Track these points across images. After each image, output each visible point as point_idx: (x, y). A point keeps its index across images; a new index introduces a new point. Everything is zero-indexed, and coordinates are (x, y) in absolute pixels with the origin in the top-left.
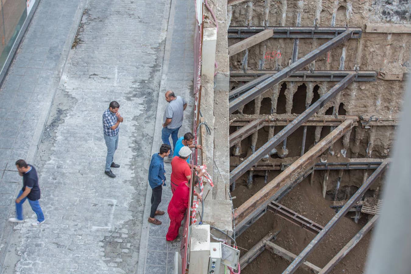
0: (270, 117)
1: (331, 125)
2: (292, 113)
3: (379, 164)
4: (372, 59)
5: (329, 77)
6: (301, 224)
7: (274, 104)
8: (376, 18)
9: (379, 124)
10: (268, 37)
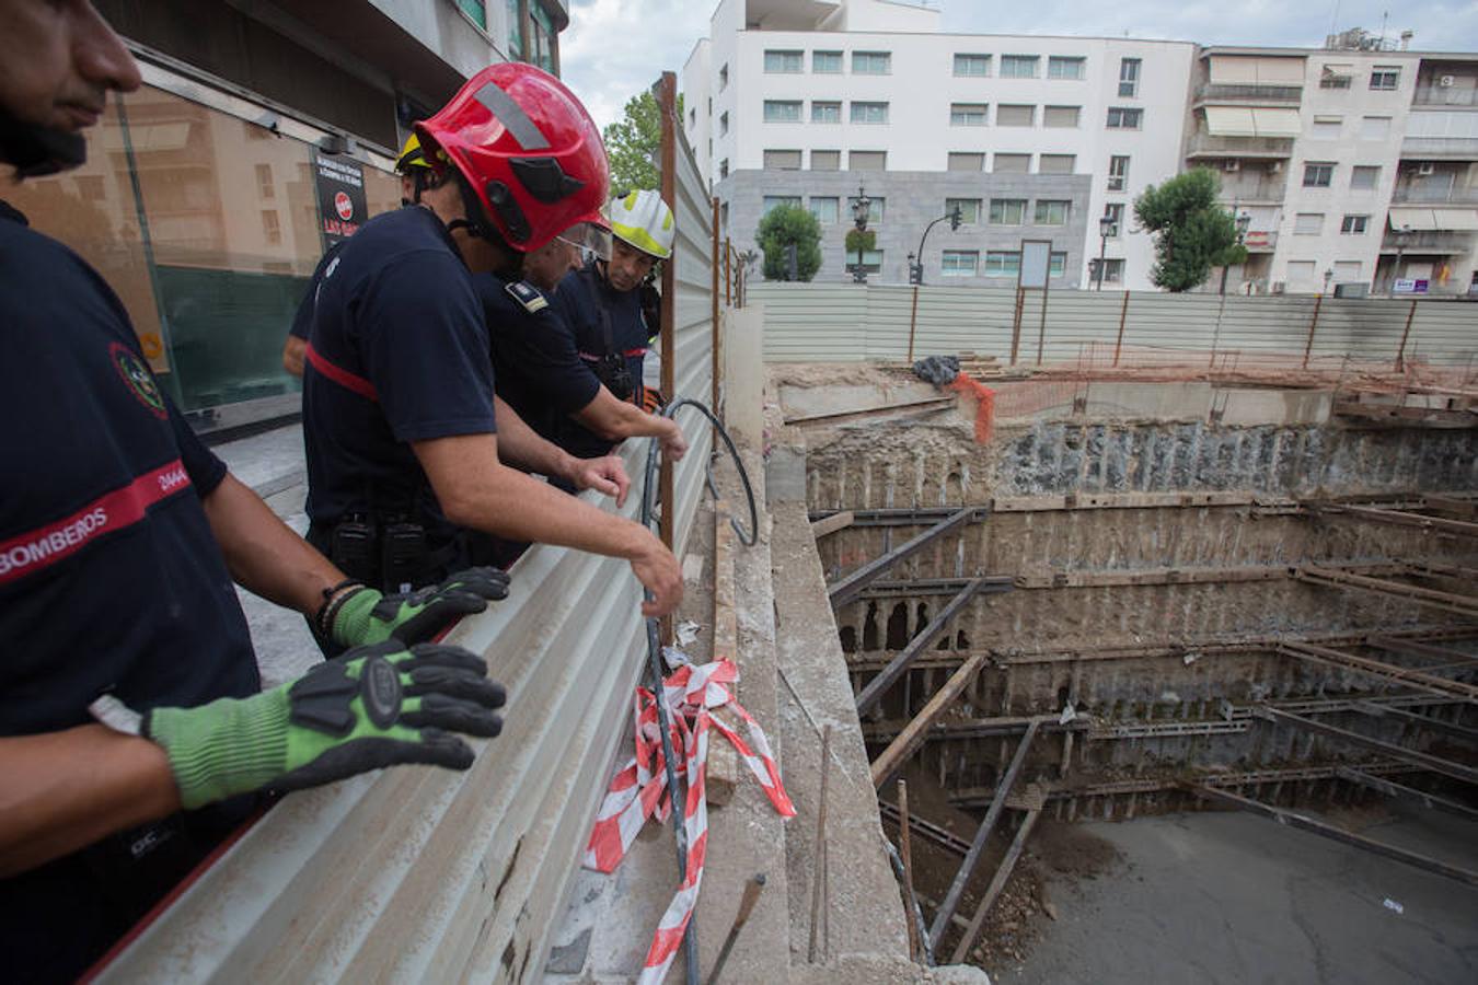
0: (855, 657)
1: (948, 665)
2: (887, 649)
3: (1026, 726)
4: (1004, 555)
5: (941, 587)
6: (928, 838)
7: (860, 635)
8: (1006, 488)
9: (1022, 661)
10: (846, 524)
